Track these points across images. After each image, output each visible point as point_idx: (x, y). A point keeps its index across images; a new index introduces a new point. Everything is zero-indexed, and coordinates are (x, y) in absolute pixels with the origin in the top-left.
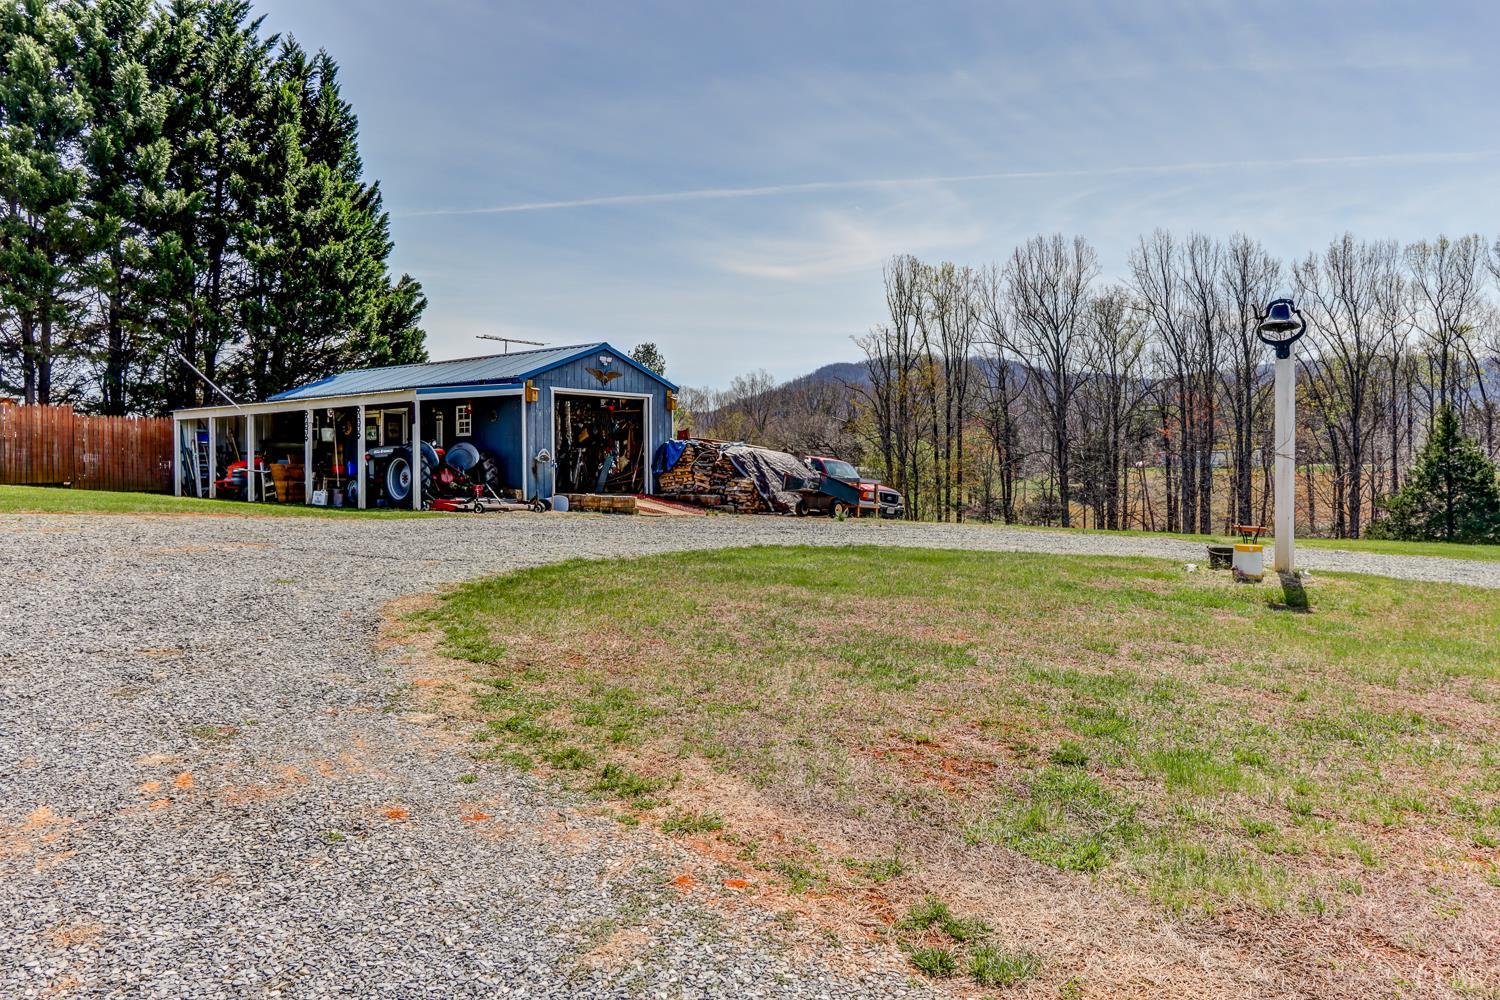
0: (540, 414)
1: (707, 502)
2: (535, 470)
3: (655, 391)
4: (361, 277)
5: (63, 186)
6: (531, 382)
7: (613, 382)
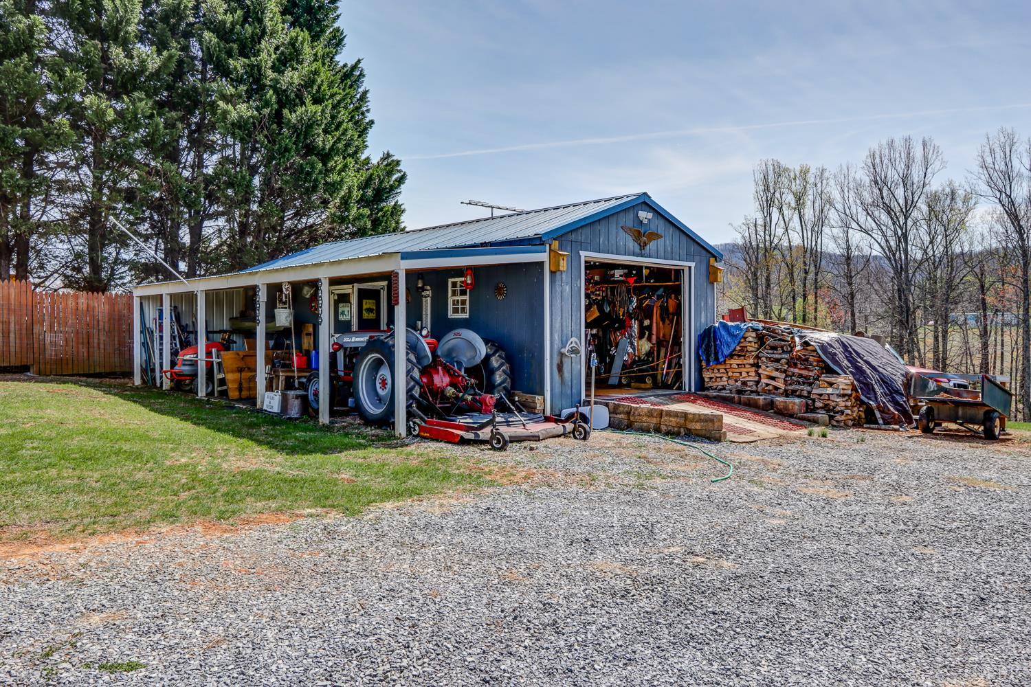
0: (567, 288)
1: (786, 408)
2: (560, 368)
3: (697, 258)
4: (340, 146)
5: (17, 40)
6: (556, 244)
7: (652, 245)
